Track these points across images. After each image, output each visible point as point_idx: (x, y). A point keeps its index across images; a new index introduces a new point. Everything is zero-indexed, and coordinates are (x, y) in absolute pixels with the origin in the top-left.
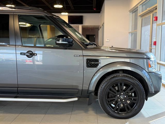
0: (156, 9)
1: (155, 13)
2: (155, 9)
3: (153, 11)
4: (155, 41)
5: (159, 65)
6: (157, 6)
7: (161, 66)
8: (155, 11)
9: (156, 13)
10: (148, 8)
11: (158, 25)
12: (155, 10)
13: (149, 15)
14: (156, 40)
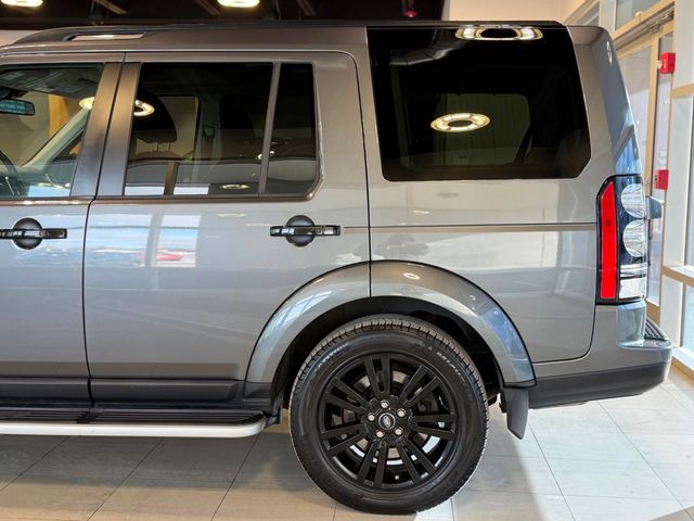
0: (672, 16)
1: (666, 35)
2: (666, 16)
3: (659, 25)
4: (664, 168)
5: (682, 284)
6: (673, 4)
7: (688, 287)
8: (666, 28)
9: (671, 34)
10: (637, 14)
11: (676, 94)
12: (666, 21)
13: (646, 44)
14: (667, 165)
